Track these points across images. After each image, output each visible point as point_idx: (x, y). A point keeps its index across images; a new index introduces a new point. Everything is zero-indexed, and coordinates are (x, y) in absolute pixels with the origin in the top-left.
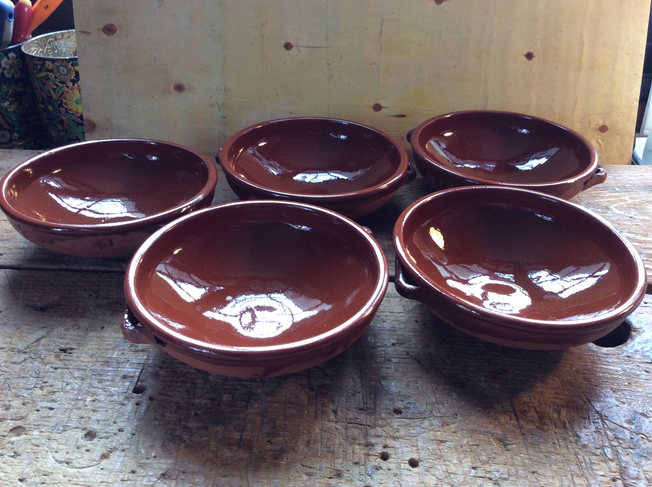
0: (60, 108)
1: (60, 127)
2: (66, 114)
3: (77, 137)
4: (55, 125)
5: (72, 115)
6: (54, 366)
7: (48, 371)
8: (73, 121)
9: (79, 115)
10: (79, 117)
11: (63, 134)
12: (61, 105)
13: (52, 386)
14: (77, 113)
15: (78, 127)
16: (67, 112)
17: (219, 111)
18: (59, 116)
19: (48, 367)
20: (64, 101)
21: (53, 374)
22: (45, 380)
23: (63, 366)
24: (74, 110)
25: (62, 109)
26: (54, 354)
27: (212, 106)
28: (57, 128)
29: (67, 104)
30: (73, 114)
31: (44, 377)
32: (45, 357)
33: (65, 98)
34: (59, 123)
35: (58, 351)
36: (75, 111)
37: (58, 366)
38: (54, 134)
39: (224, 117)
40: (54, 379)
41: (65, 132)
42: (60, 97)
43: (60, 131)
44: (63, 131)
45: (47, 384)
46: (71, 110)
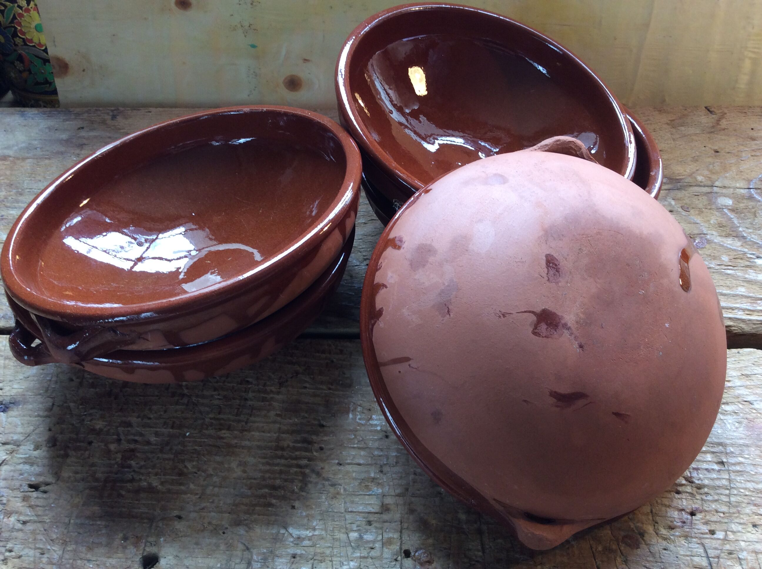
0: (15, 39)
1: (19, 66)
2: (25, 47)
3: (46, 79)
4: (13, 63)
5: (34, 48)
6: (22, 518)
7: (13, 528)
8: (36, 56)
9: (43, 48)
10: (43, 50)
11: (25, 75)
12: (15, 35)
13: (20, 557)
14: (40, 45)
15: (45, 65)
16: (26, 44)
17: (245, 36)
18: (15, 50)
19: (13, 519)
20: (19, 28)
21: (20, 535)
22: (9, 545)
23: (35, 518)
24: (36, 40)
25: (17, 40)
26: (20, 495)
27: (235, 30)
28: (15, 67)
29: (24, 34)
30: (34, 46)
31: (7, 540)
32: (8, 501)
33: (20, 24)
34: (17, 60)
35: (26, 488)
36: (37, 42)
37: (27, 518)
38: (13, 75)
39: (253, 46)
40: (22, 544)
41: (27, 73)
42: (12, 22)
43: (21, 72)
44: (24, 71)
45: (13, 554)
46: (31, 41)
